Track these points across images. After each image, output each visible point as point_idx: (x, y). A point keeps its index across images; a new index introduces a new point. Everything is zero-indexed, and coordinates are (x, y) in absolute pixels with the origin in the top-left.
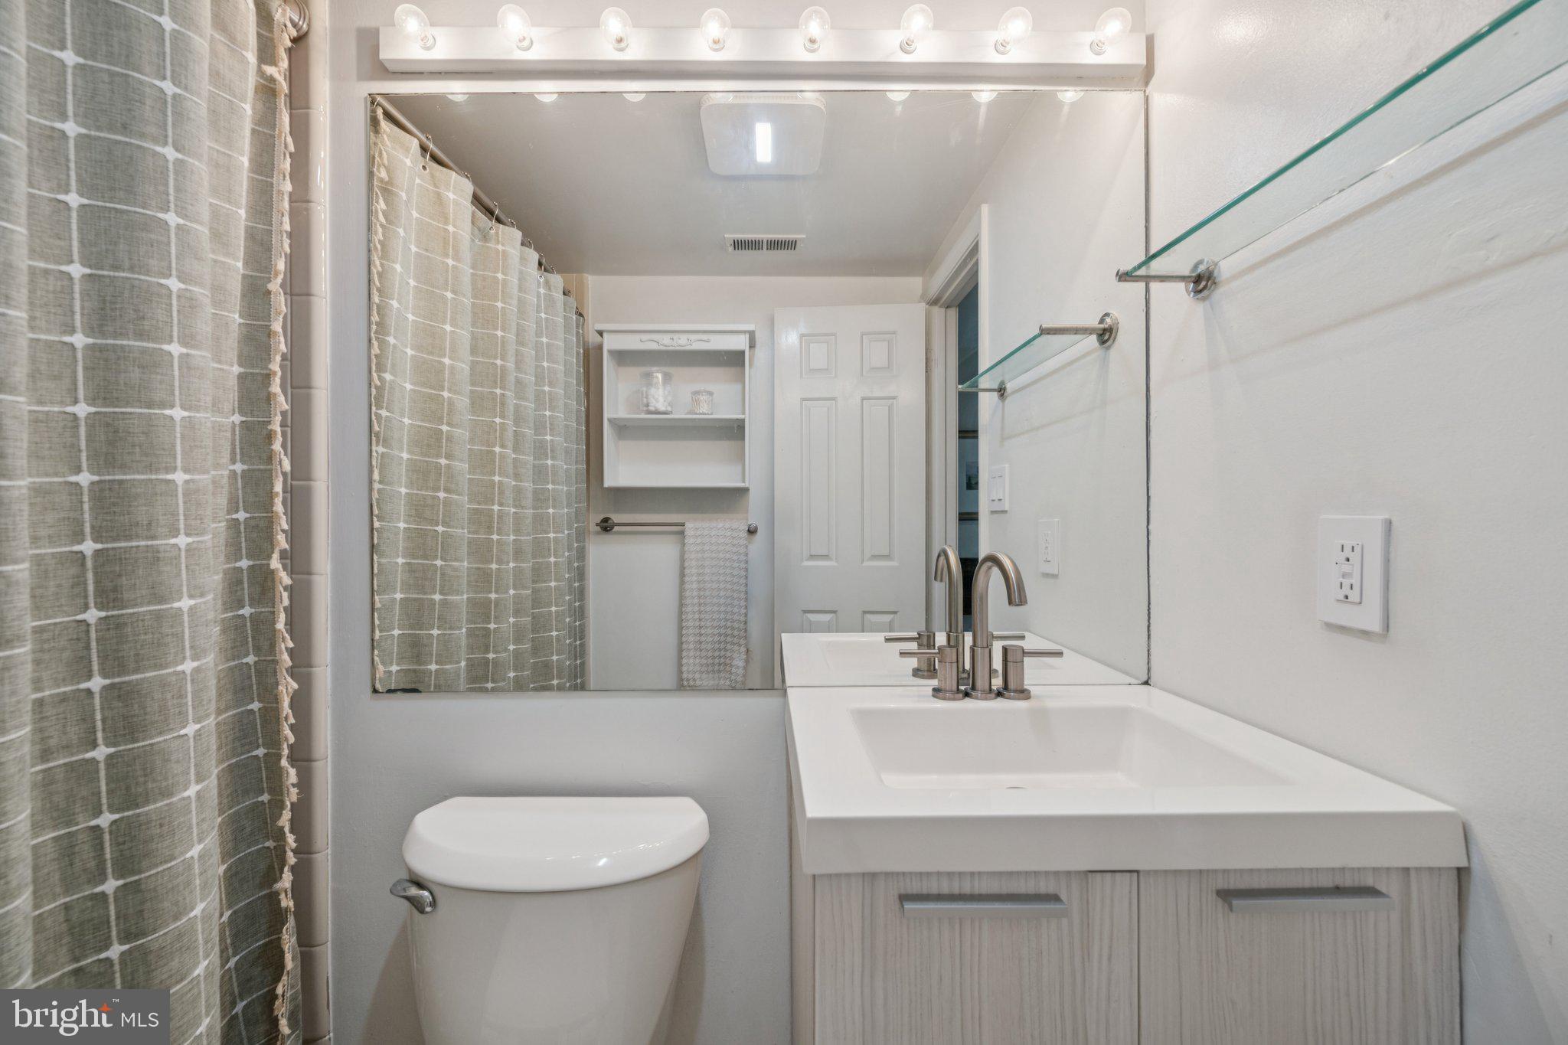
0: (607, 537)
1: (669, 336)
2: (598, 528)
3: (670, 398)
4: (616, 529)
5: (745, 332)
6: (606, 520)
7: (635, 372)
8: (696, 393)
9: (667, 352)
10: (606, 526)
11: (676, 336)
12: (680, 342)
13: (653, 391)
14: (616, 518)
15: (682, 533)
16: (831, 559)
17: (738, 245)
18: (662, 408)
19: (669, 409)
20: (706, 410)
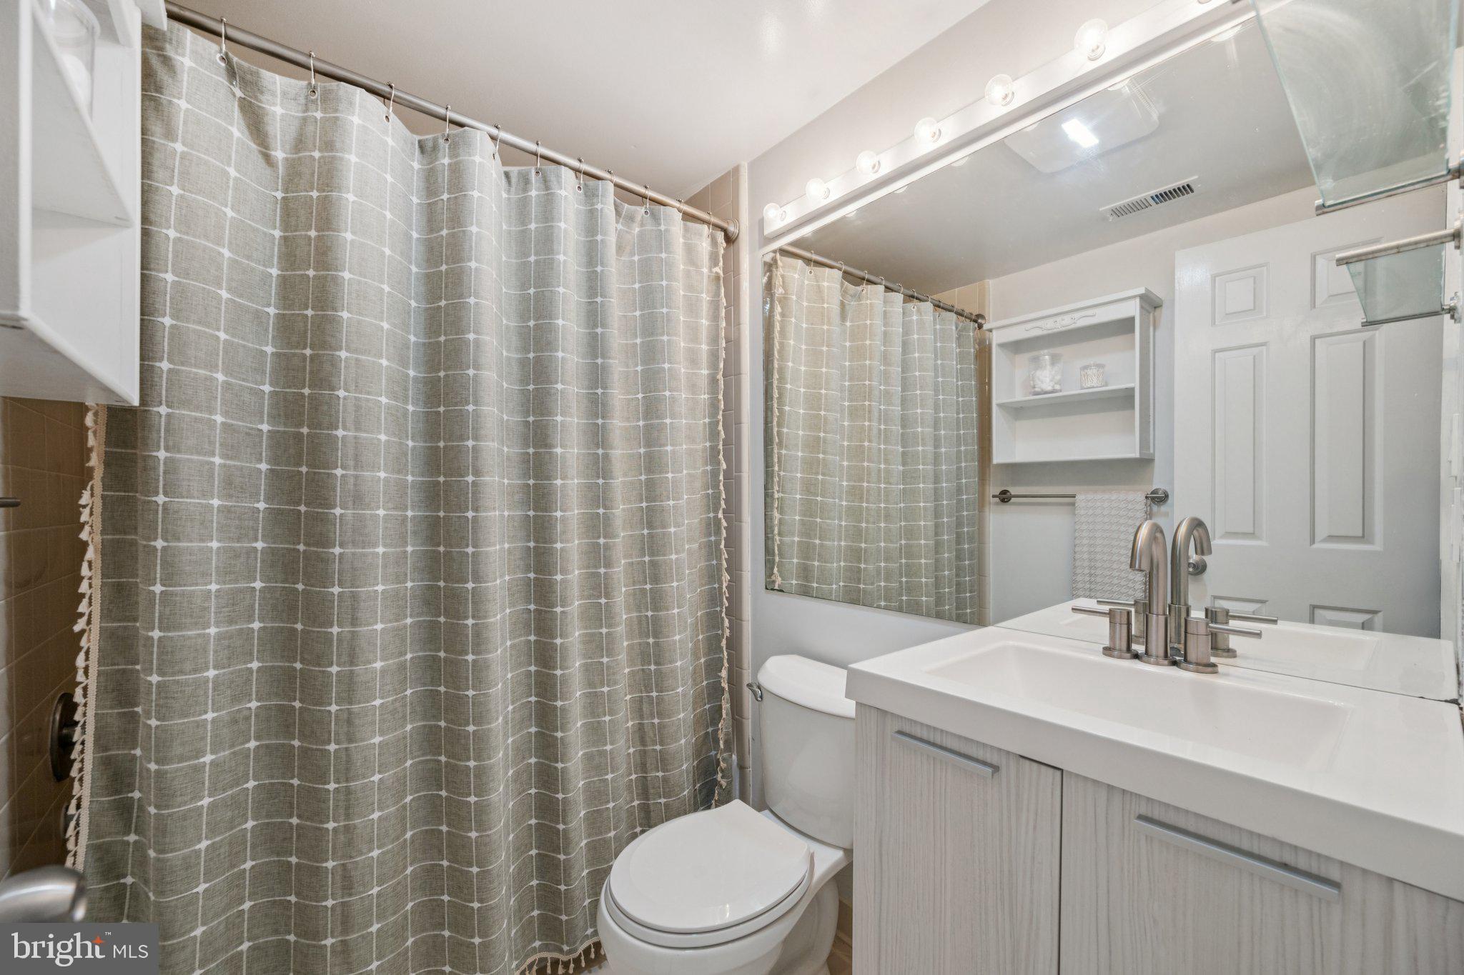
0: (1006, 507)
1: (1055, 319)
2: (997, 500)
3: (1058, 377)
4: (1013, 500)
5: (1134, 297)
6: (1004, 492)
7: (1023, 358)
8: (1085, 368)
9: (1049, 335)
10: (1004, 497)
11: (1059, 319)
12: (1064, 323)
13: (1038, 373)
14: (1013, 490)
15: (1073, 504)
16: (1259, 538)
17: (1118, 212)
18: (1049, 388)
19: (1057, 387)
20: (1093, 383)
